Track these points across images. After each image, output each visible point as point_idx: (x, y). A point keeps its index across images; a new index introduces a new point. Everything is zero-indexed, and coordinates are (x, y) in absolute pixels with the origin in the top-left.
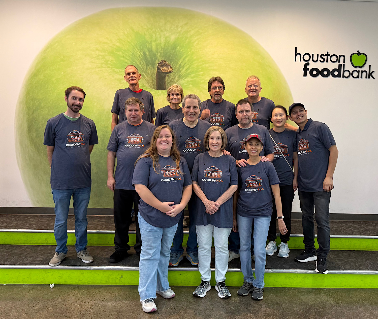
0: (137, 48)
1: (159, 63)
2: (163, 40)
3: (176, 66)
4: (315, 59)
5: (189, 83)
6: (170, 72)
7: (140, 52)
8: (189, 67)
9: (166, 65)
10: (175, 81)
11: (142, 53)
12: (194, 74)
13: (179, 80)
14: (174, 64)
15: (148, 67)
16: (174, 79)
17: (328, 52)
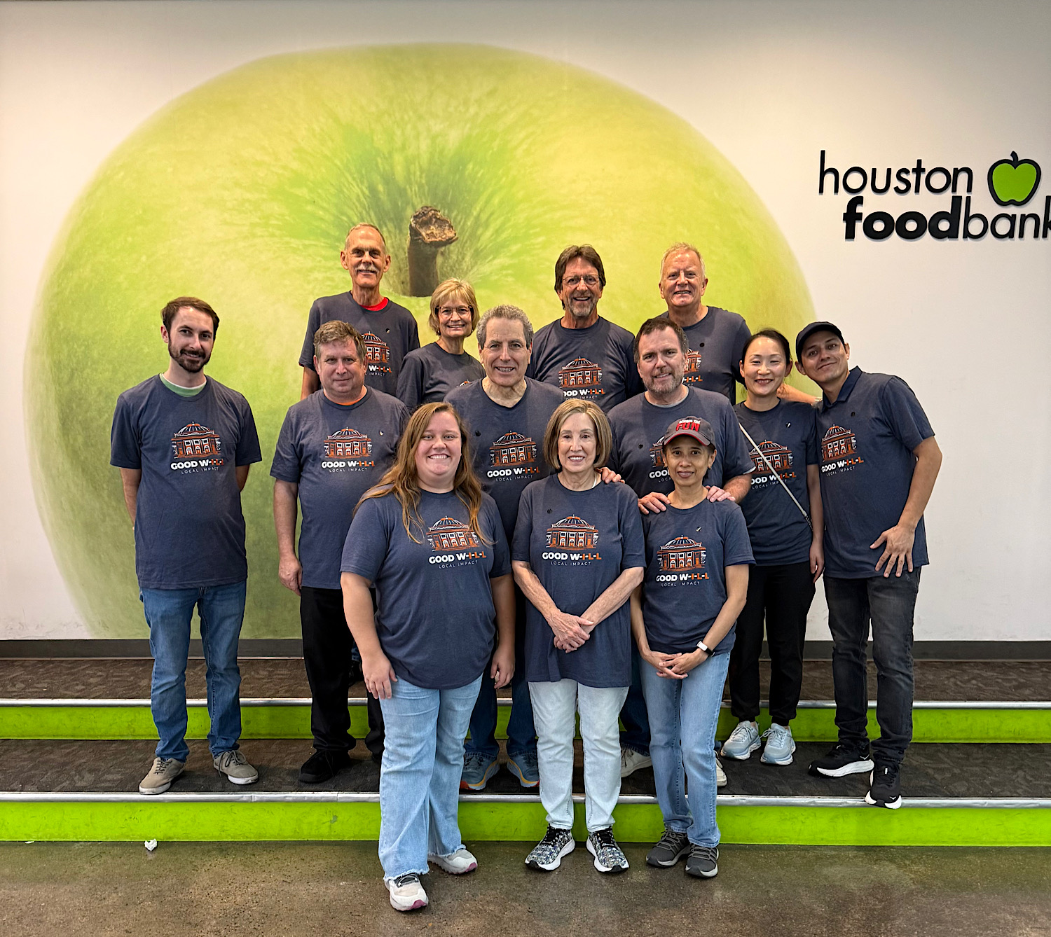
0: (351, 174)
1: (415, 217)
2: (424, 145)
3: (465, 221)
4: (880, 184)
5: (504, 272)
6: (450, 241)
7: (360, 184)
8: (503, 224)
9: (436, 222)
10: (464, 266)
11: (364, 189)
12: (519, 246)
13: (476, 263)
14: (459, 218)
16: (459, 262)
17: (919, 162)
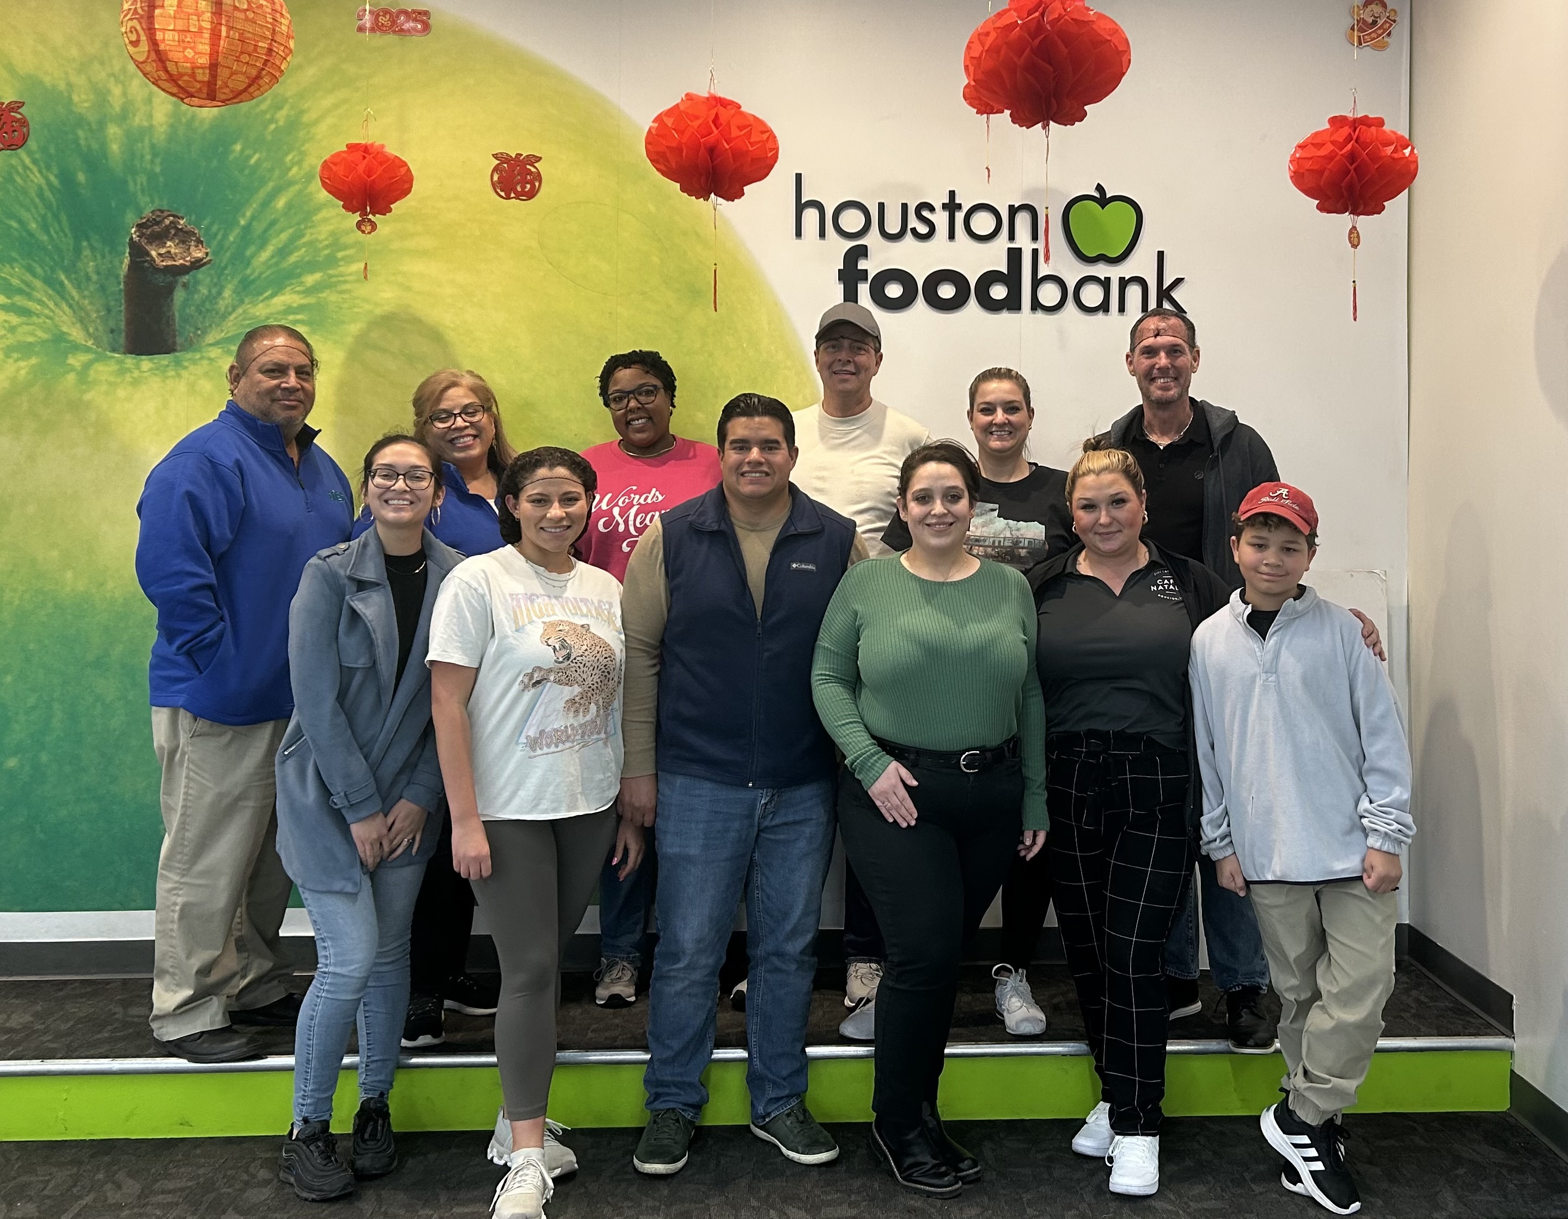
1: (140, 226)
3: (225, 236)
4: (893, 226)
6: (197, 264)
7: (44, 171)
9: (175, 235)
10: (222, 305)
11: (52, 178)
12: (317, 276)
13: (242, 302)
14: (215, 228)
15: (85, 244)
16: (213, 298)
